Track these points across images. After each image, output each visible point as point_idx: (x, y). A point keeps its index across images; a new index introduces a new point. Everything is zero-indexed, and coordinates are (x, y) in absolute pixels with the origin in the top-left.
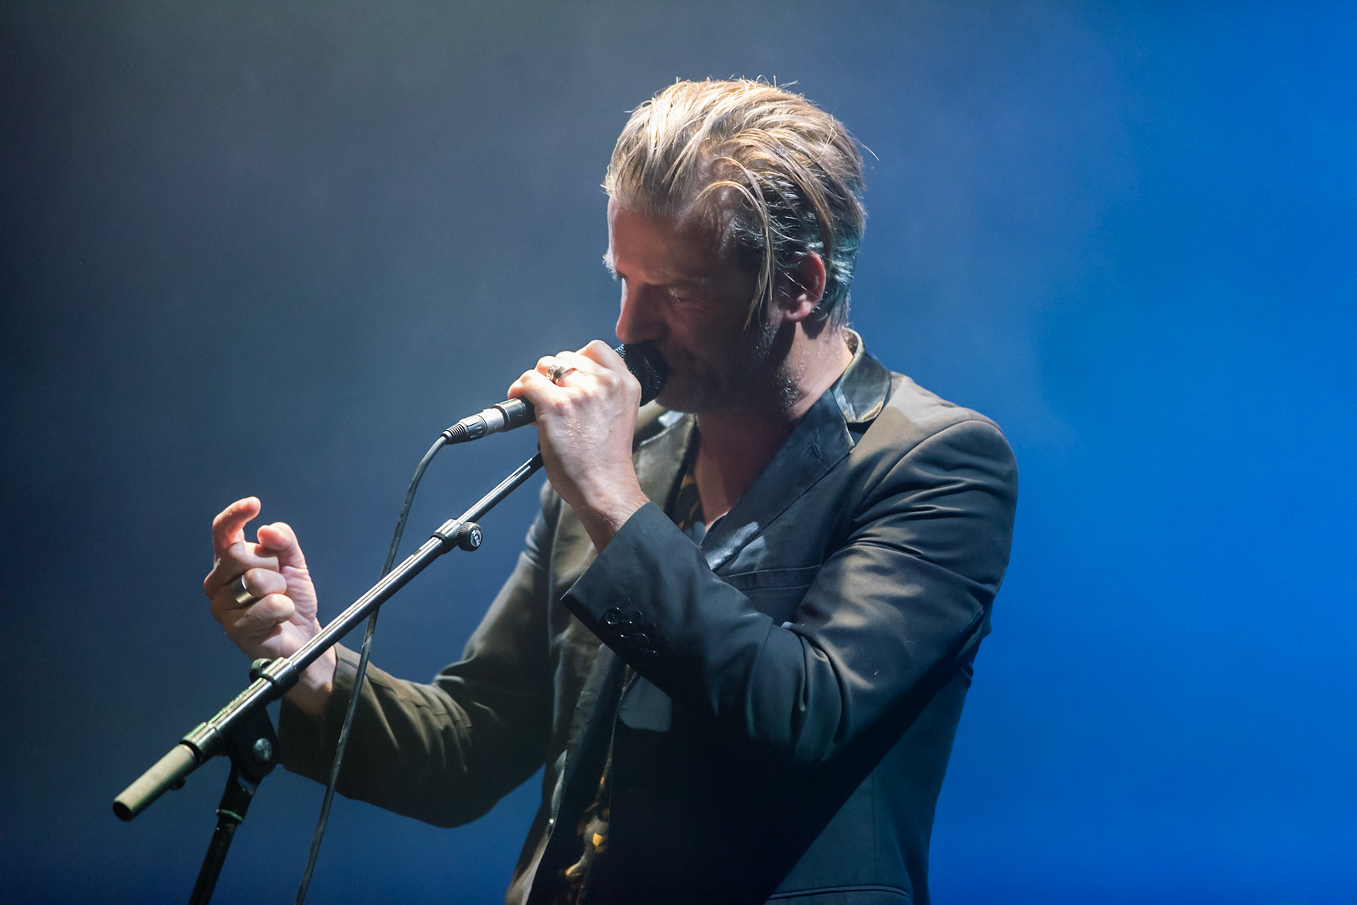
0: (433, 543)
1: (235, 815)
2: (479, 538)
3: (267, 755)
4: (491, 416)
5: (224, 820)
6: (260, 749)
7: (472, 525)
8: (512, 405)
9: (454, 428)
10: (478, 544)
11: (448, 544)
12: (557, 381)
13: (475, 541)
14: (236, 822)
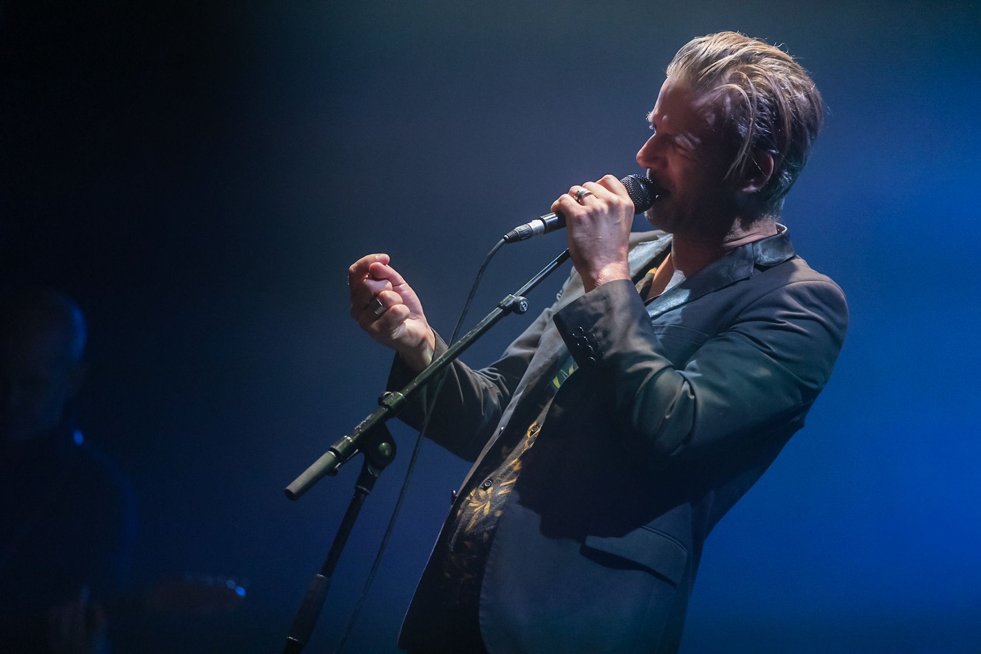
0: (498, 311)
1: (365, 489)
2: (526, 306)
3: (387, 453)
4: (536, 224)
5: (358, 492)
6: (382, 449)
7: (522, 298)
8: (551, 217)
9: (510, 234)
10: (526, 310)
11: (507, 310)
12: (580, 201)
13: (523, 308)
14: (366, 494)
